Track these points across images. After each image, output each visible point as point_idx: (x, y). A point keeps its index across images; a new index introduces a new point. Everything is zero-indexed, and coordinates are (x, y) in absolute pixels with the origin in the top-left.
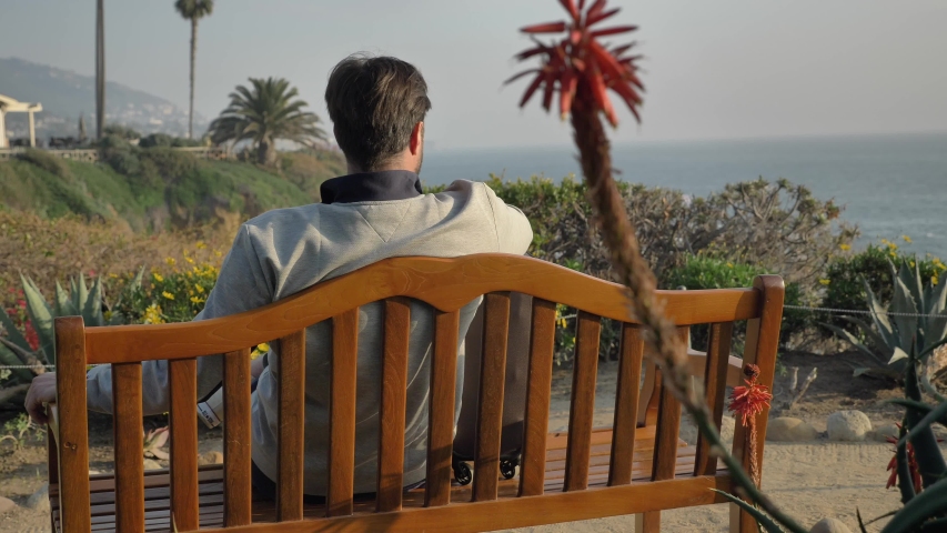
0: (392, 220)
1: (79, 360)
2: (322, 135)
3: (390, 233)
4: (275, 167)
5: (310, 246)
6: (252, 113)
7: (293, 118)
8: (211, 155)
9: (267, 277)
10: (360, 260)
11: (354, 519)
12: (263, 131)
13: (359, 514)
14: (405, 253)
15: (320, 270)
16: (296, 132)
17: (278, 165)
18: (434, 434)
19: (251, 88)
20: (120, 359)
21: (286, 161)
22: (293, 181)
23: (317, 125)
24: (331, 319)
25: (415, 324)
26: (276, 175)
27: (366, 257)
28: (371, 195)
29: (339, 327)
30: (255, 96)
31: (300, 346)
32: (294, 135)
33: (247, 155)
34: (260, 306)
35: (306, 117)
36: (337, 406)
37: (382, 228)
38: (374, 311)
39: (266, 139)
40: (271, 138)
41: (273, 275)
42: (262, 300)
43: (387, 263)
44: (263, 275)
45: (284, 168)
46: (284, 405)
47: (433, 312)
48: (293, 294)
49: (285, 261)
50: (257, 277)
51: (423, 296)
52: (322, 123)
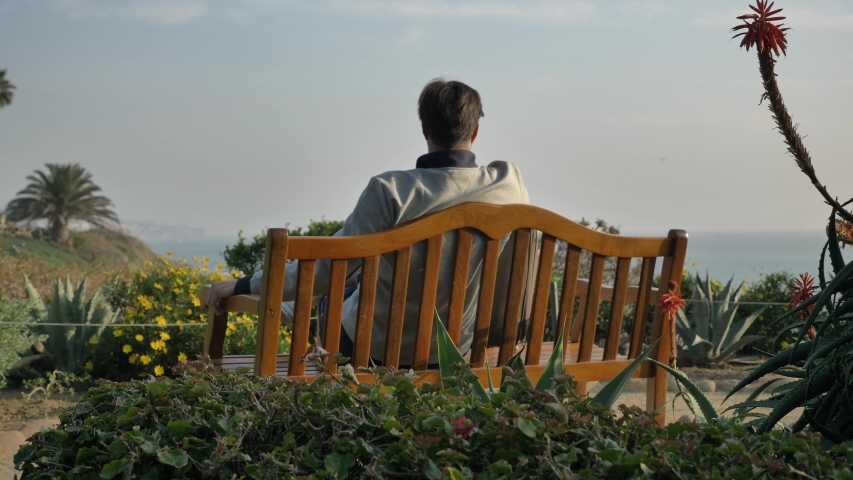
0: (466, 180)
1: (283, 256)
2: (112, 216)
3: (465, 187)
4: (67, 244)
5: (418, 192)
6: (49, 195)
7: (85, 201)
8: (8, 232)
9: (392, 210)
10: (448, 203)
11: (428, 373)
12: (59, 211)
13: (430, 371)
14: (472, 200)
15: (424, 208)
16: (88, 213)
17: (71, 243)
18: (479, 319)
19: (47, 172)
20: (305, 256)
21: (78, 240)
22: (83, 258)
23: (109, 208)
24: (427, 240)
25: (474, 245)
26: (68, 252)
27: (451, 201)
28: (452, 163)
29: (432, 246)
30: (51, 180)
31: (408, 256)
32: (86, 217)
33: (41, 233)
34: (385, 229)
35: (99, 201)
36: (425, 297)
37: (461, 184)
38: (451, 237)
39: (62, 219)
40: (66, 219)
41: (396, 208)
42: (386, 225)
43: (463, 205)
44: (389, 209)
45: (75, 246)
46: (395, 294)
47: (486, 238)
48: (406, 222)
49: (404, 202)
50: (385, 210)
51: (483, 228)
52: (113, 206)
